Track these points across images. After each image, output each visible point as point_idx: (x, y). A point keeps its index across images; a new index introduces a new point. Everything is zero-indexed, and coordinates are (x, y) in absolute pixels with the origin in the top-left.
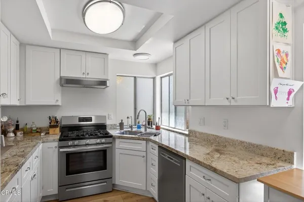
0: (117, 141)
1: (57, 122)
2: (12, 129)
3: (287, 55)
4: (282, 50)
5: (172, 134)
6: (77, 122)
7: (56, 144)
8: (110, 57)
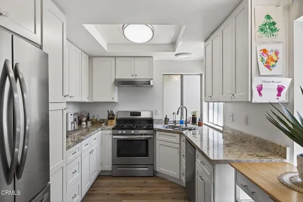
0: (158, 133)
1: (113, 115)
2: (85, 119)
3: (277, 53)
4: (269, 49)
5: (211, 130)
6: (129, 116)
7: (110, 132)
8: (154, 58)
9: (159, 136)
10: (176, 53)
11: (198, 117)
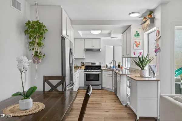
1: (84, 64)
3: (139, 43)
4: (137, 41)
6: (90, 65)
7: (83, 71)
8: (101, 39)
9: (104, 72)
10: (111, 37)
11: (121, 64)
